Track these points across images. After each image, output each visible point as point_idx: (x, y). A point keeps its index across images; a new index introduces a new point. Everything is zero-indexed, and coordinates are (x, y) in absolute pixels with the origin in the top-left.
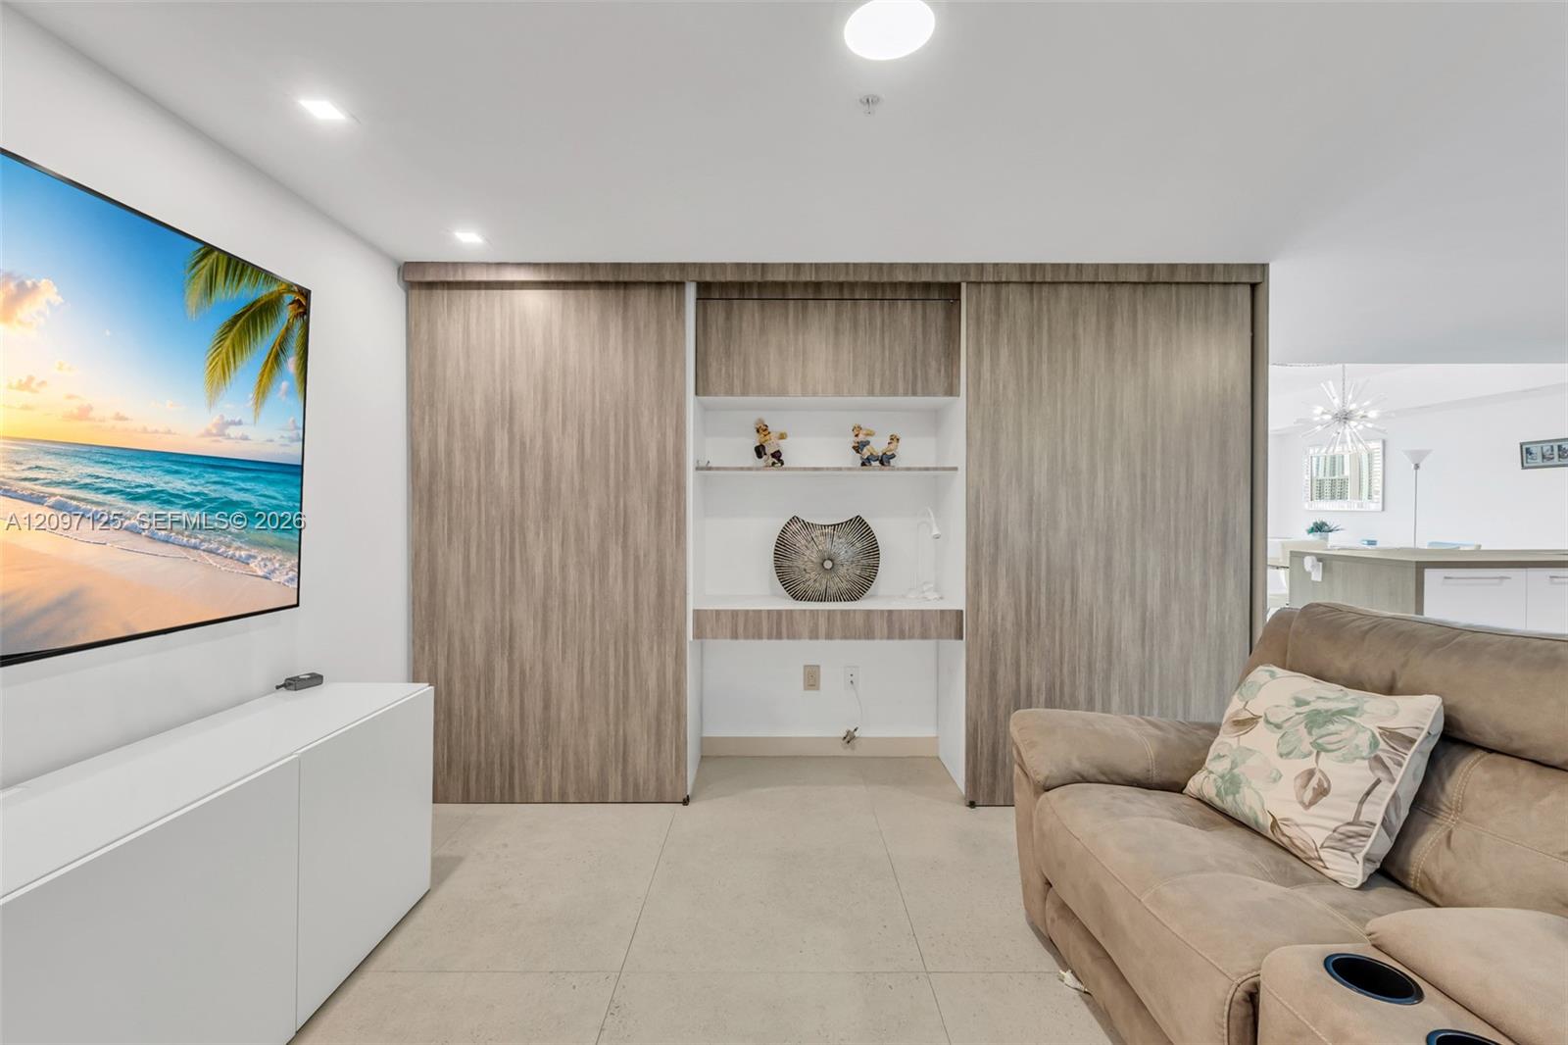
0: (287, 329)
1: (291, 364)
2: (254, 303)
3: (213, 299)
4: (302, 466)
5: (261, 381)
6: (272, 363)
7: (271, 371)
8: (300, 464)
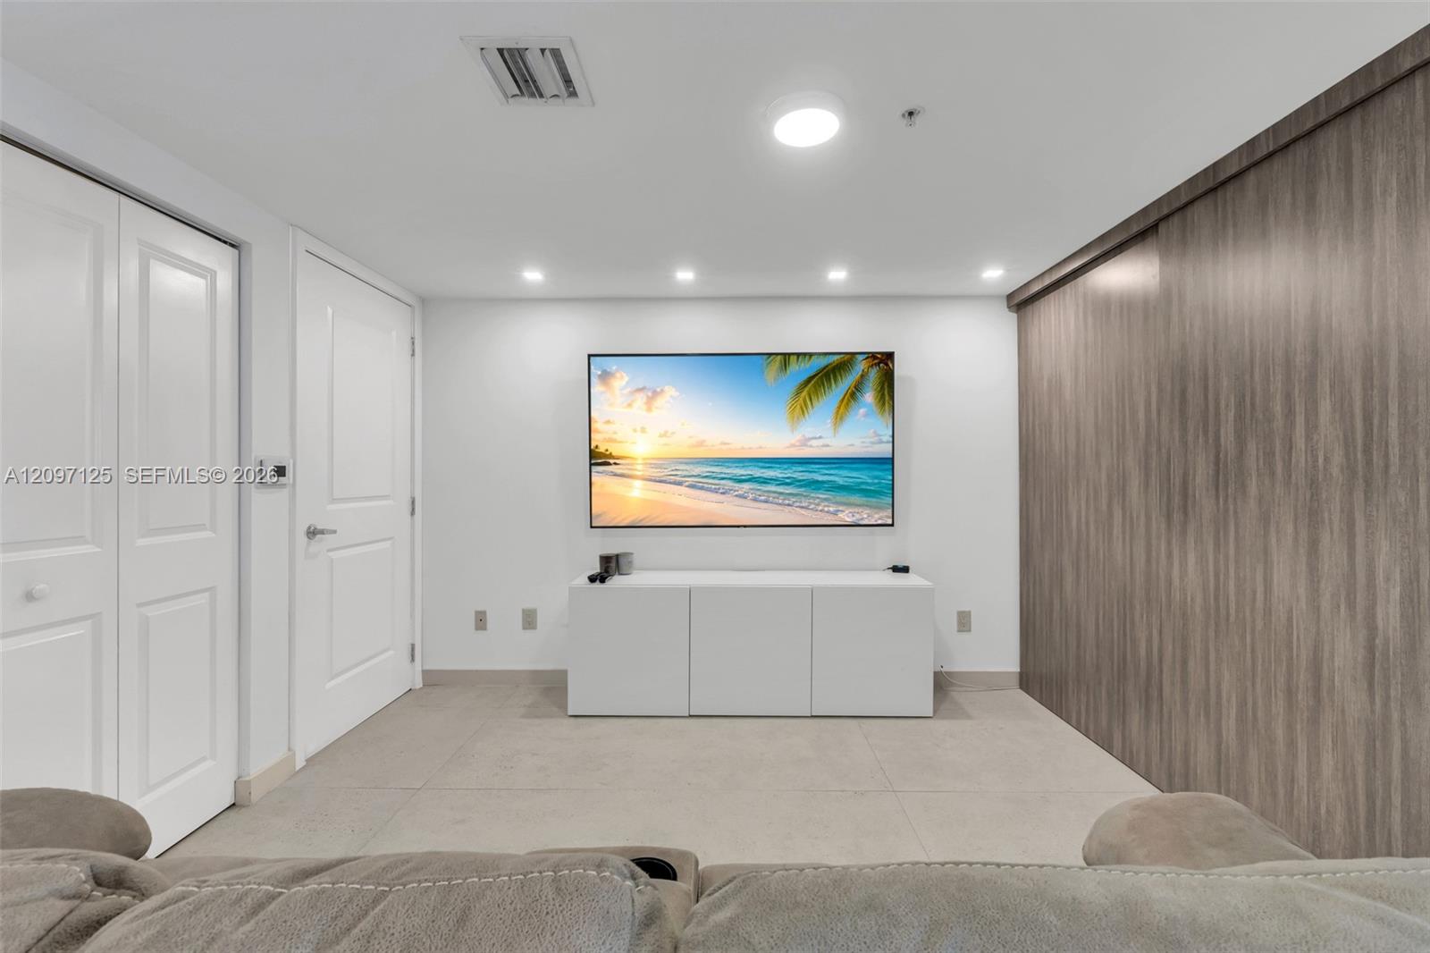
0: (862, 376)
1: (869, 397)
2: (827, 366)
3: (788, 371)
4: (893, 458)
5: (838, 411)
6: (849, 400)
7: (847, 404)
8: (891, 456)
